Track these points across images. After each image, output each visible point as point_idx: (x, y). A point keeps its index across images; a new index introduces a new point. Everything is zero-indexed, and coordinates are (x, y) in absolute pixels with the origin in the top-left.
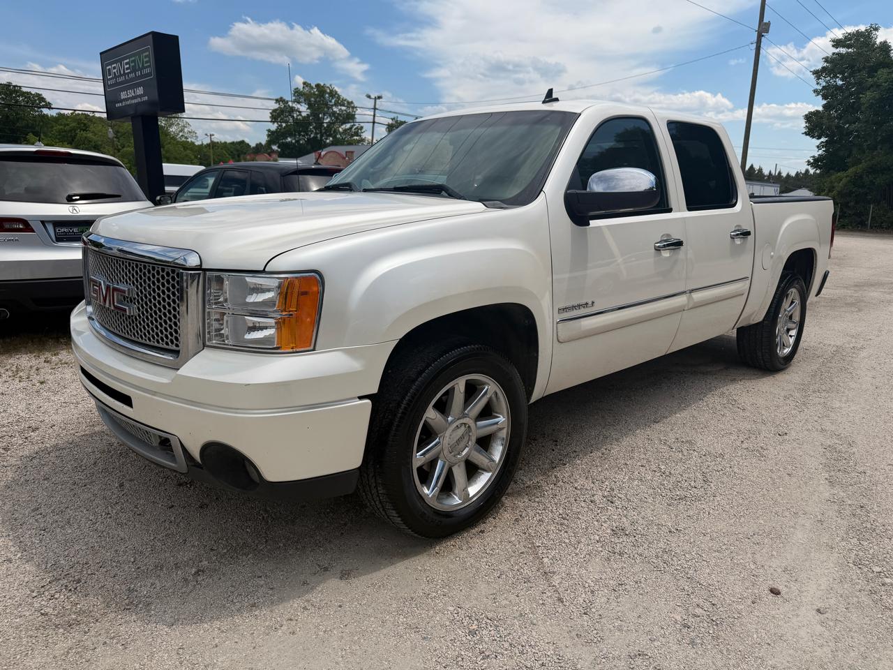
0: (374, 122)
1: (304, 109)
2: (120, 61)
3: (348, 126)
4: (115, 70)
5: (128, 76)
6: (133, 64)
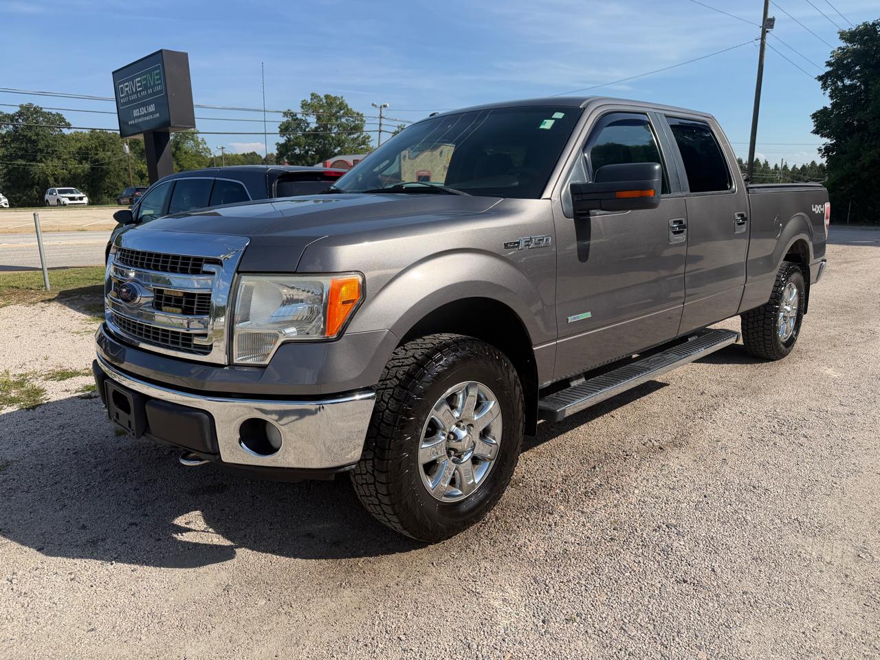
0: (380, 131)
1: (312, 122)
2: (132, 79)
3: (355, 136)
4: (128, 89)
5: (140, 94)
6: (145, 82)
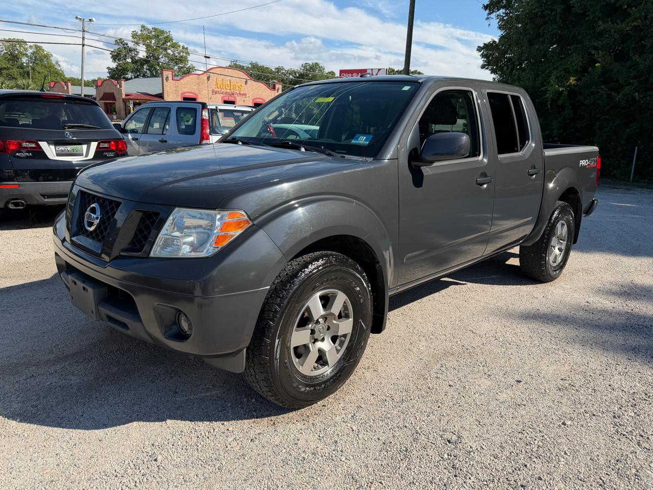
0: (83, 45)
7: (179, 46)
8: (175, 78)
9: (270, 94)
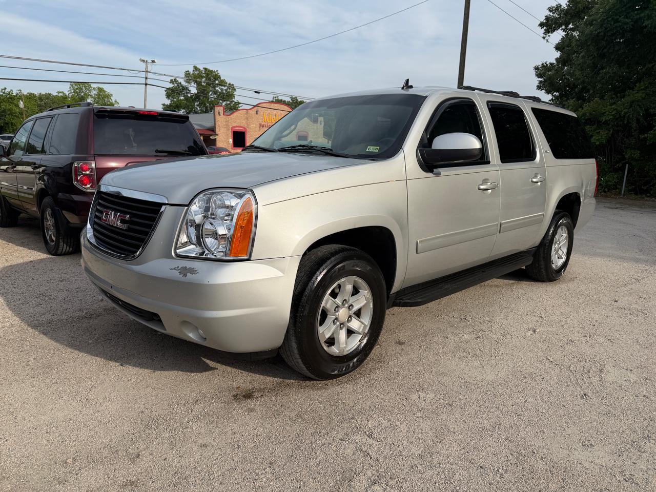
0: (146, 84)
1: (193, 90)
3: (228, 102)
7: (226, 83)
8: (225, 113)
9: (313, 127)
